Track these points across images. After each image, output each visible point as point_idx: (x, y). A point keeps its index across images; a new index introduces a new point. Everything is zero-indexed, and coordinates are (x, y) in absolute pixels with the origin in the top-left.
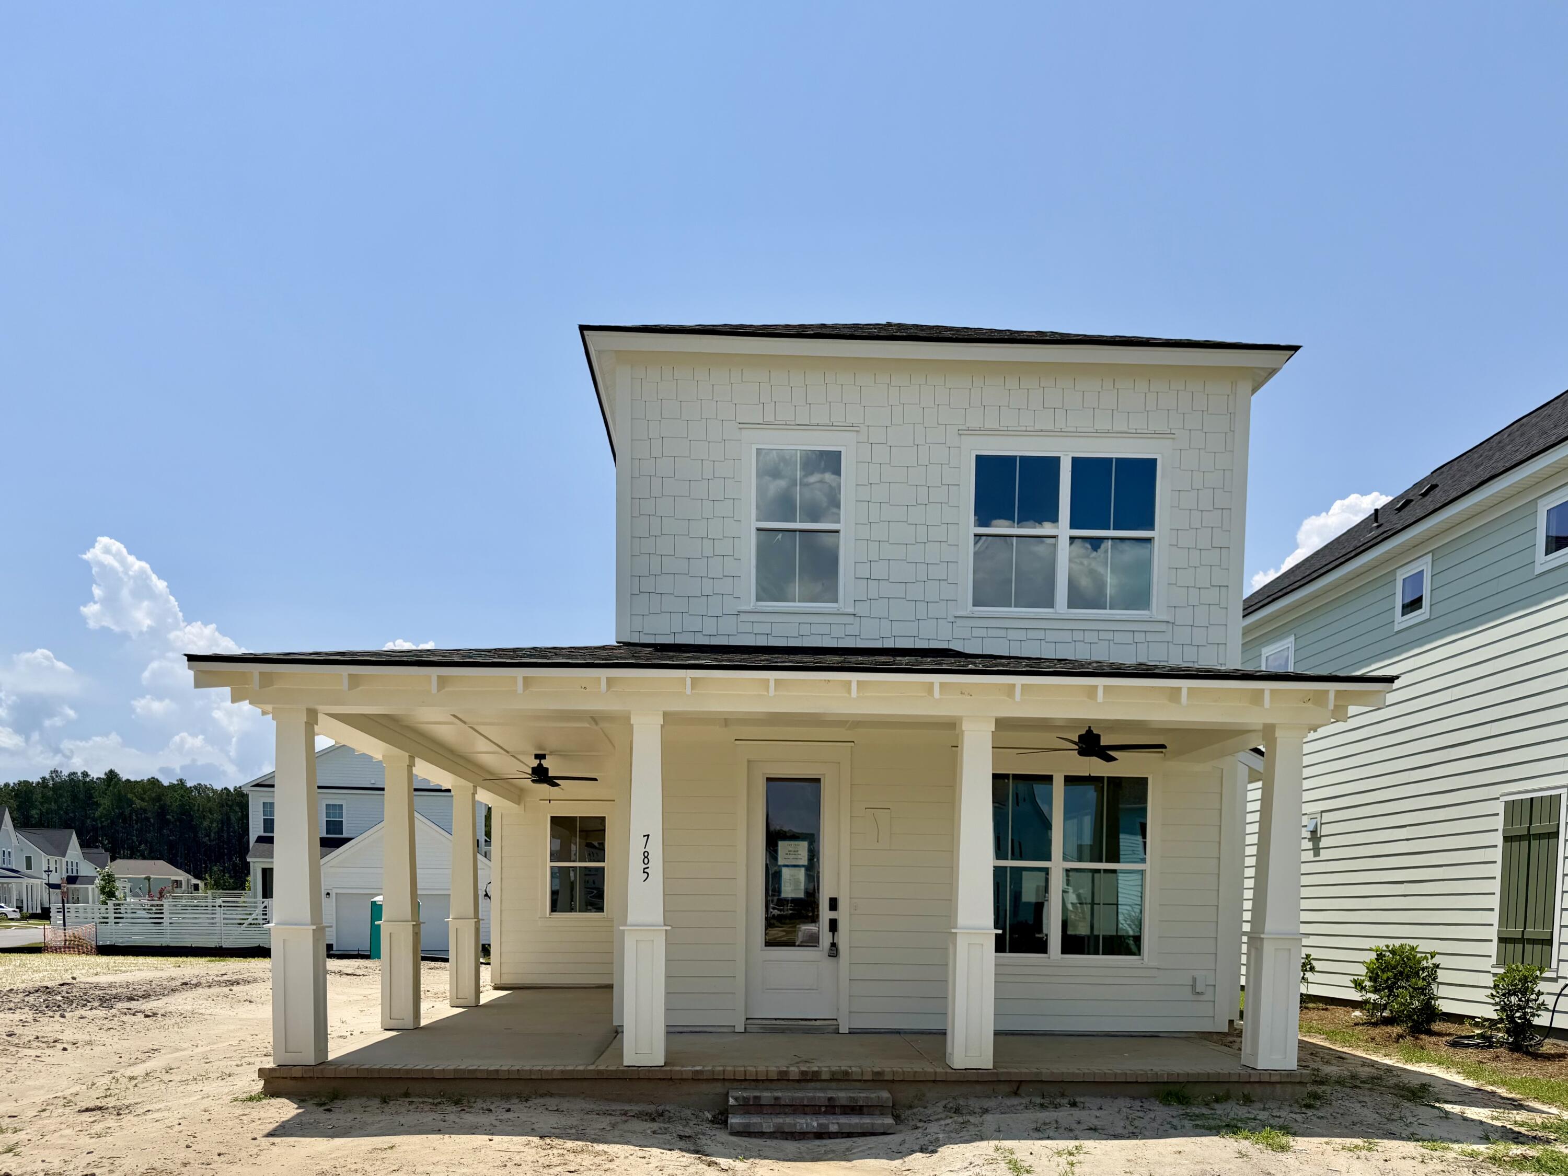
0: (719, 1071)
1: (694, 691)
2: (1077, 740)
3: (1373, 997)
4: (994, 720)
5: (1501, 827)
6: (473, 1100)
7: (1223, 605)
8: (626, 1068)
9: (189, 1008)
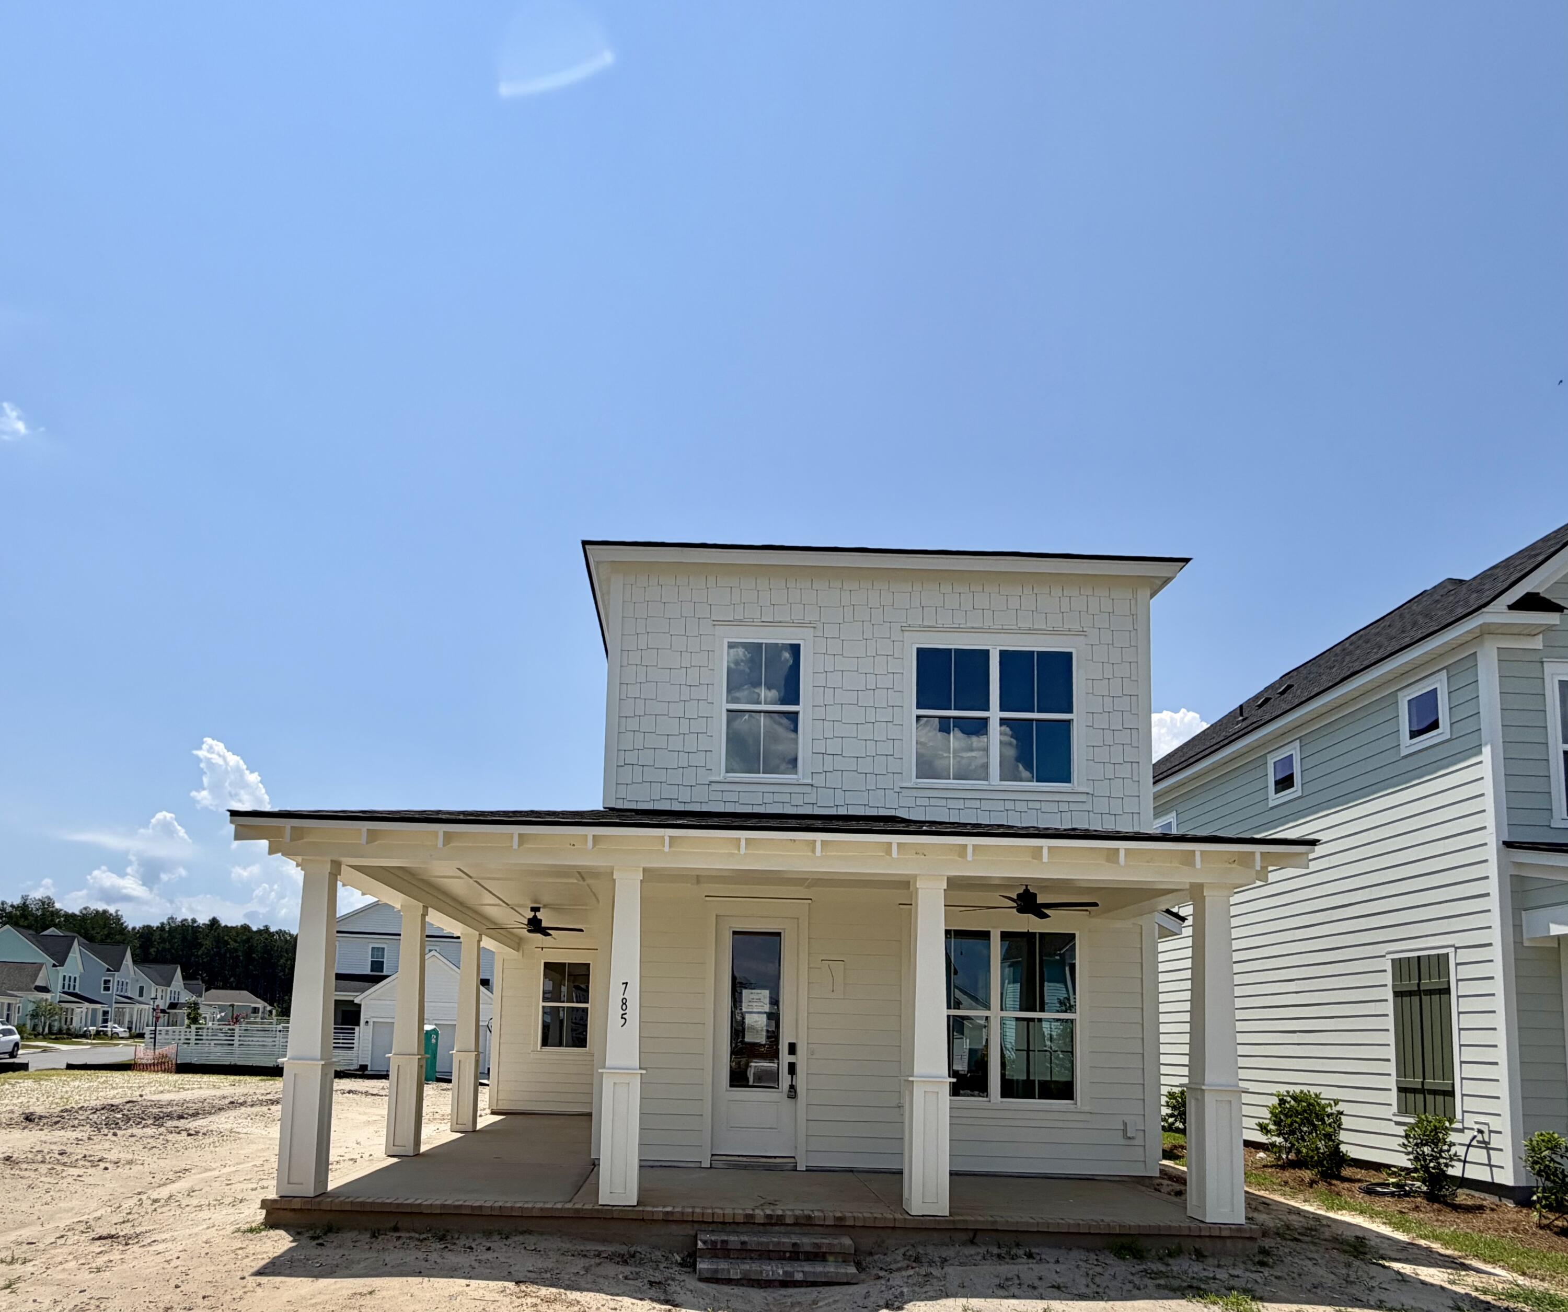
0: (688, 1212)
1: (672, 849)
2: (1015, 898)
3: (1279, 1140)
4: (946, 878)
5: (1389, 982)
6: (457, 1236)
7: (1136, 779)
8: (600, 1207)
9: (229, 1126)
